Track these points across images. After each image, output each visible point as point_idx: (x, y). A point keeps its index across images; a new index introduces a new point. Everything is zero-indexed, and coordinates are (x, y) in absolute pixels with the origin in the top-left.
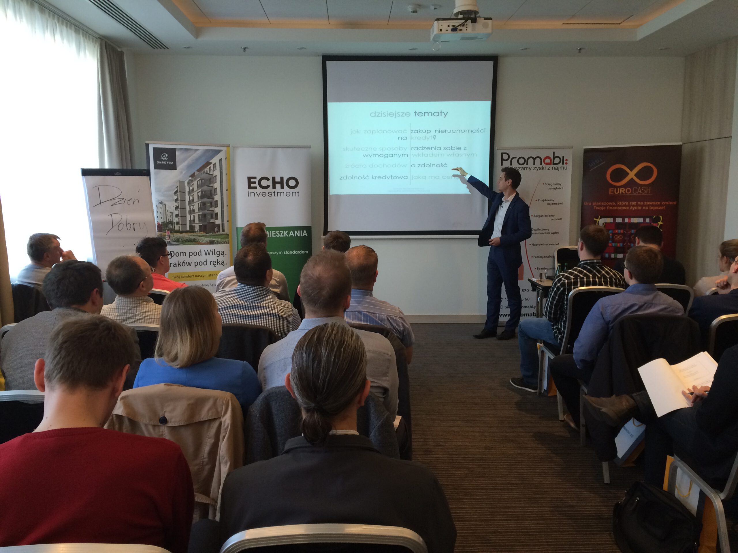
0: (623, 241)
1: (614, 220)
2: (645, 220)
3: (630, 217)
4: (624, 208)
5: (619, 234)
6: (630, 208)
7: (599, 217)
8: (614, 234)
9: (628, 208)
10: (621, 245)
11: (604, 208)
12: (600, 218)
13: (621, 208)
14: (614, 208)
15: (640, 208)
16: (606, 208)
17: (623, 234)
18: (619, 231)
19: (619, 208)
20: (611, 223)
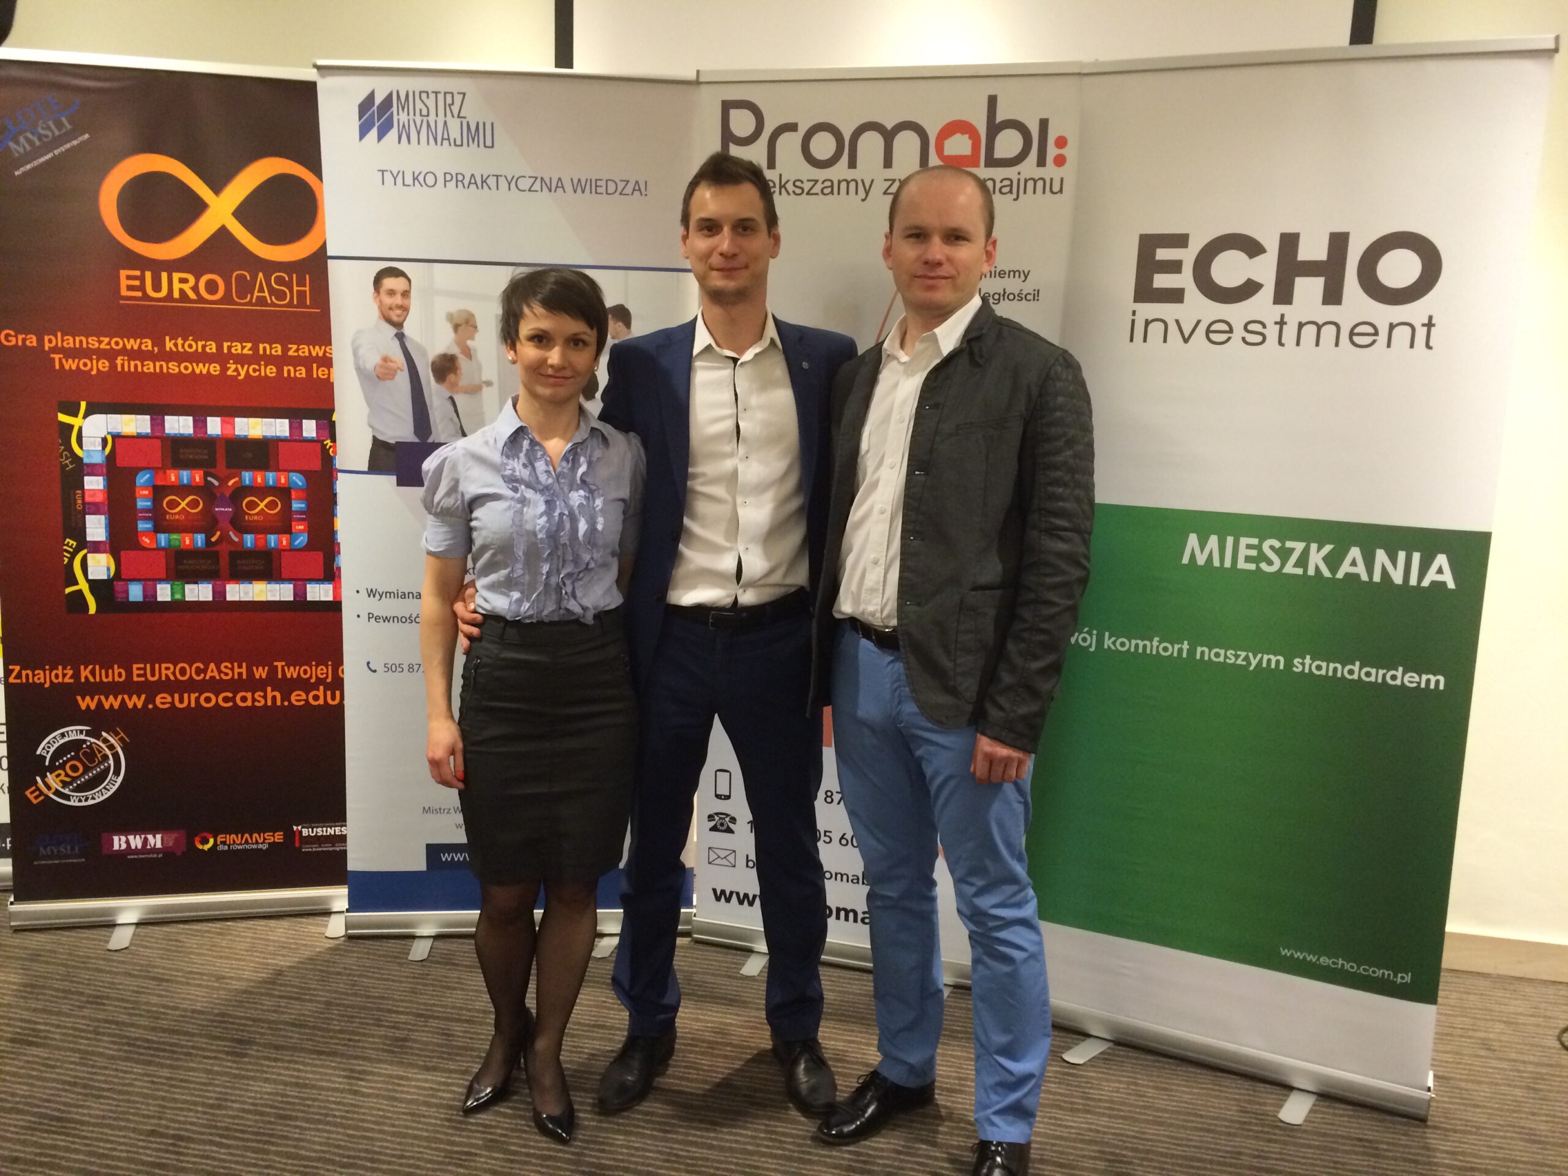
0: (208, 524)
1: (158, 424)
2: (296, 428)
3: (228, 413)
4: (201, 369)
5: (183, 490)
6: (224, 369)
7: (83, 405)
8: (158, 492)
9: (215, 369)
10: (200, 539)
11: (104, 365)
12: (85, 417)
13: (186, 368)
14: (150, 367)
15: (271, 371)
16: (113, 366)
17: (205, 491)
18: (185, 476)
19: (173, 368)
20: (139, 437)
